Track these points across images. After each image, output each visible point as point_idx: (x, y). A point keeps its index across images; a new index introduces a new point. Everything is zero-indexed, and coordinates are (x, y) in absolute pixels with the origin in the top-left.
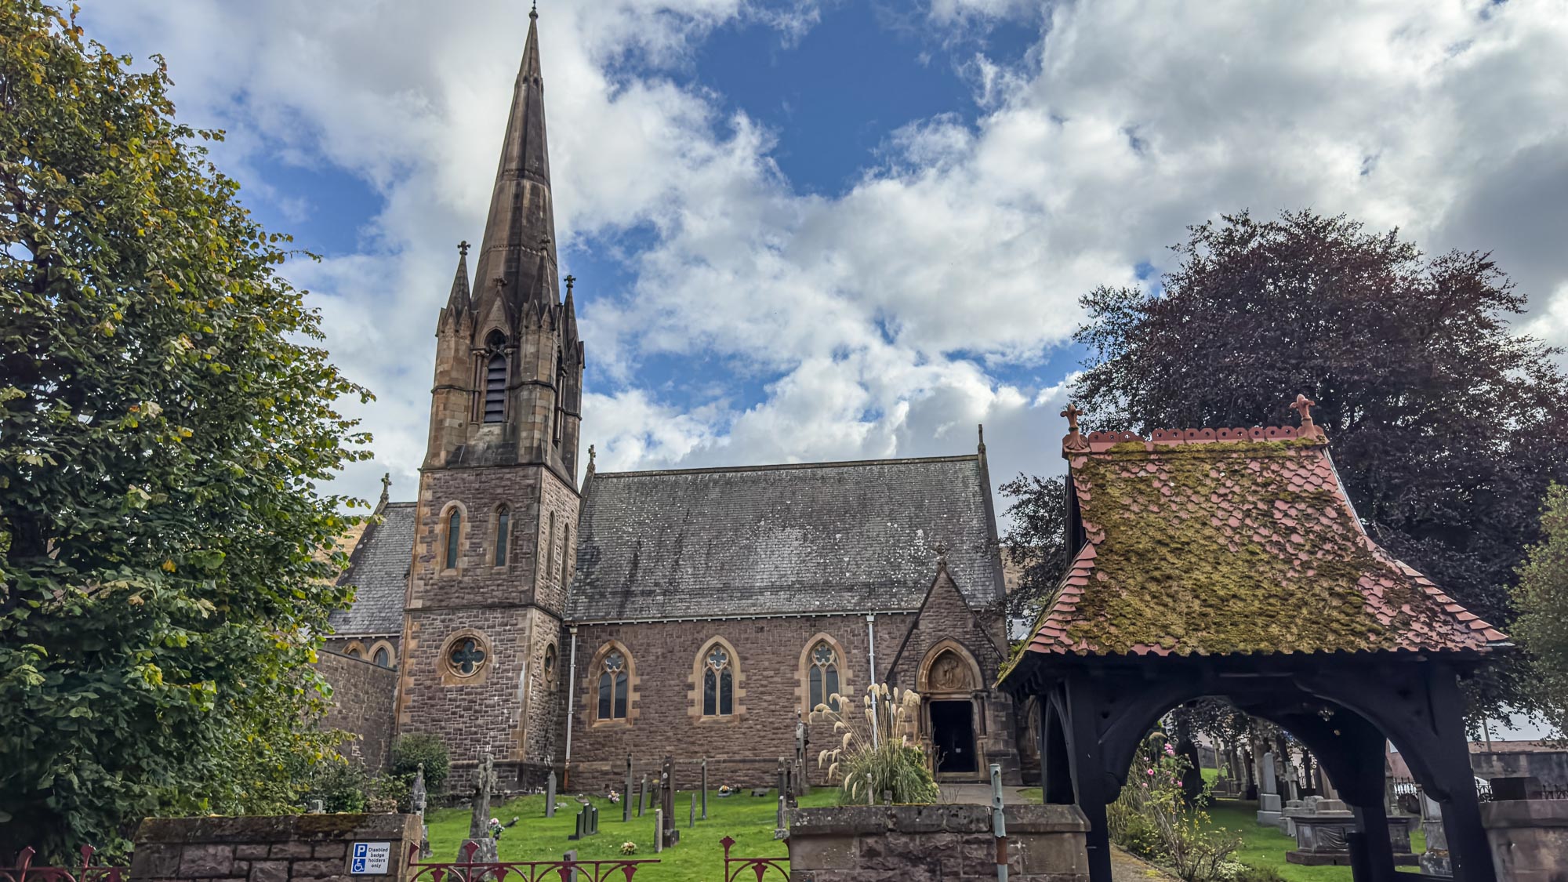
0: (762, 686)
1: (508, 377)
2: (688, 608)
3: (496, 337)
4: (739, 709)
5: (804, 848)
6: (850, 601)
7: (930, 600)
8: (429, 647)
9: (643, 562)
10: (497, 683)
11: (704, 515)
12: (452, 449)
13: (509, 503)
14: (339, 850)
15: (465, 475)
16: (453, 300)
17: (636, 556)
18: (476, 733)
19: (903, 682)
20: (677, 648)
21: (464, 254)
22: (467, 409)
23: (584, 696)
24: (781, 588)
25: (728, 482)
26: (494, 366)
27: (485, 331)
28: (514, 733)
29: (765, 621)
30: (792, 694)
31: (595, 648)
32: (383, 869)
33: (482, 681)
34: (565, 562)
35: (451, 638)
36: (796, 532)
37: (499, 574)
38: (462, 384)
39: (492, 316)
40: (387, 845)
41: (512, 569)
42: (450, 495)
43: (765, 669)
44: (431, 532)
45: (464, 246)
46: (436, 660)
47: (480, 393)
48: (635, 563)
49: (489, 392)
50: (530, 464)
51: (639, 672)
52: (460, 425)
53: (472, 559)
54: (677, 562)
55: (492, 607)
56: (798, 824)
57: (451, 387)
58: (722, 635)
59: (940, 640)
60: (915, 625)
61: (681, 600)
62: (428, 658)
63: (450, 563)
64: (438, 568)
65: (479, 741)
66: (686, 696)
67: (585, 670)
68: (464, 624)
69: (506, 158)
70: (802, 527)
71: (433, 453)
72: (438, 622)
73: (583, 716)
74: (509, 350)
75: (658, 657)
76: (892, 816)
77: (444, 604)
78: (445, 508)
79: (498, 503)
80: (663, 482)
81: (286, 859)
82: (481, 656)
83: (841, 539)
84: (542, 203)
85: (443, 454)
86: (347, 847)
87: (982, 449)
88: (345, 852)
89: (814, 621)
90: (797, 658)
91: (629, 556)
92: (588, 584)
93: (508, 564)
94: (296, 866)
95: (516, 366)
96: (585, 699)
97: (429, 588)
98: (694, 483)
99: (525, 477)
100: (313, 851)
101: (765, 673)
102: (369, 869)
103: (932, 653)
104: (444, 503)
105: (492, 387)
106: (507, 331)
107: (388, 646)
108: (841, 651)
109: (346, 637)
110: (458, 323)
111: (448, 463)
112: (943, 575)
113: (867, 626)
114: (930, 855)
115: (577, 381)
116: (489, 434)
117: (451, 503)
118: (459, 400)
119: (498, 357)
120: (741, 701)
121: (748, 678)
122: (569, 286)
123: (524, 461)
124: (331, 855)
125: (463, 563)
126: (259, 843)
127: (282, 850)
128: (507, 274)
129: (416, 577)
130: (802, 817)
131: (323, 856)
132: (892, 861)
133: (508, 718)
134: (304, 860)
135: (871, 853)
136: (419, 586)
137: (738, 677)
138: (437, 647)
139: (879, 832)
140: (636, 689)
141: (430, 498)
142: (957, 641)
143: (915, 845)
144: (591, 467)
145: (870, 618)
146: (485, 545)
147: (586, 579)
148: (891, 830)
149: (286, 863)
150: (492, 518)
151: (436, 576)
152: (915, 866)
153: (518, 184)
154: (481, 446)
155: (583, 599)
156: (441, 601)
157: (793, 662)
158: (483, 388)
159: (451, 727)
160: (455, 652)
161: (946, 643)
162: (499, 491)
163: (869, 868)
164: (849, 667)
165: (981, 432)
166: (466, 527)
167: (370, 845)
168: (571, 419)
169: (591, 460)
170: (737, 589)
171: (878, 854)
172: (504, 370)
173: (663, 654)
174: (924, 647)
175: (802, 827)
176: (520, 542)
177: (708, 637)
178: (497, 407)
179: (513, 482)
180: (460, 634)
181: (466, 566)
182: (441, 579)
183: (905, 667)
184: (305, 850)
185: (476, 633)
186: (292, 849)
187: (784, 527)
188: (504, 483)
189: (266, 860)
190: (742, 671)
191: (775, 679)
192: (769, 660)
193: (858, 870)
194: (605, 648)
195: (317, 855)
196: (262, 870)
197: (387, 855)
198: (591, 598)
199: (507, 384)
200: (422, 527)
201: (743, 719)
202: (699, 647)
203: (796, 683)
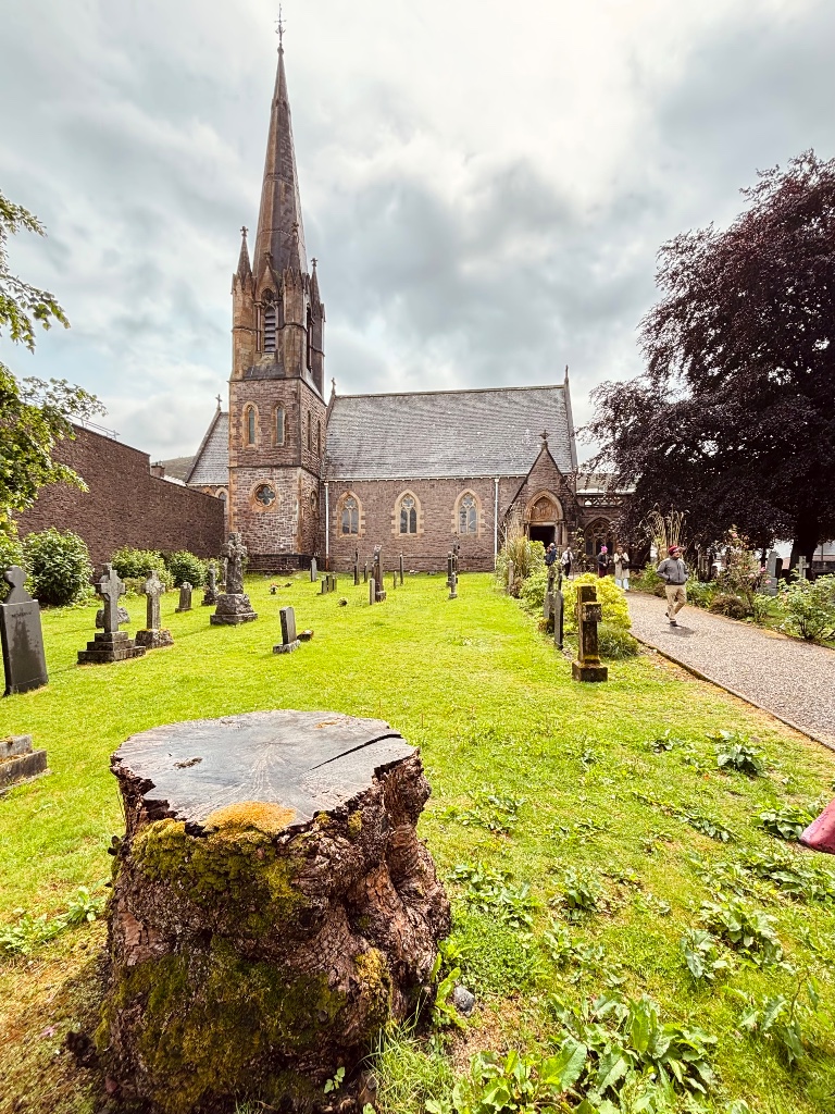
0: (433, 518)
1: (276, 322)
3: (268, 295)
4: (420, 531)
6: (485, 470)
7: (536, 467)
8: (244, 489)
10: (283, 511)
12: (246, 368)
13: (282, 405)
15: (255, 385)
16: (240, 268)
18: (274, 538)
20: (385, 496)
21: (244, 235)
22: (253, 342)
23: (334, 522)
26: (267, 315)
27: (261, 289)
28: (293, 539)
29: (435, 482)
30: (449, 522)
31: (339, 495)
33: (275, 509)
34: (319, 444)
35: (255, 485)
37: (279, 448)
38: (248, 326)
39: (265, 280)
41: (287, 445)
42: (247, 398)
44: (238, 421)
45: (245, 230)
46: (248, 497)
47: (260, 332)
49: (266, 332)
50: (293, 378)
51: (365, 509)
52: (250, 353)
53: (262, 438)
55: (277, 467)
57: (243, 327)
58: (411, 489)
59: (540, 491)
60: (526, 482)
61: (387, 469)
62: (243, 495)
63: (251, 440)
64: (244, 443)
65: (276, 542)
66: (390, 523)
67: (334, 507)
68: (262, 476)
69: (269, 165)
71: (235, 371)
72: (247, 476)
73: (335, 531)
74: (276, 303)
75: (374, 501)
78: (245, 407)
79: (275, 404)
82: (273, 495)
84: (292, 198)
85: (241, 372)
87: (567, 381)
89: (464, 481)
90: (453, 502)
93: (284, 442)
95: (281, 314)
97: (240, 455)
99: (290, 386)
101: (435, 511)
103: (534, 498)
104: (244, 403)
105: (267, 329)
106: (274, 289)
107: (225, 490)
108: (478, 499)
109: (203, 485)
110: (243, 284)
111: (244, 377)
112: (545, 452)
113: (495, 485)
115: (321, 329)
116: (267, 360)
117: (248, 403)
118: (249, 337)
119: (270, 309)
120: (421, 526)
121: (425, 513)
122: (314, 265)
123: (289, 376)
128: (272, 249)
129: (232, 448)
133: (290, 530)
136: (234, 454)
137: (419, 513)
138: (248, 490)
140: (363, 518)
141: (236, 400)
142: (550, 491)
144: (333, 392)
145: (496, 480)
146: (270, 430)
147: (332, 455)
150: (273, 414)
151: (243, 448)
153: (277, 183)
154: (264, 366)
155: (331, 467)
156: (248, 462)
157: (451, 505)
158: (262, 329)
159: (258, 534)
160: (259, 493)
161: (543, 492)
162: (276, 395)
164: (483, 509)
166: (258, 418)
168: (318, 355)
169: (333, 387)
172: (274, 317)
173: (377, 499)
174: (530, 495)
176: (290, 428)
177: (403, 491)
178: (272, 342)
179: (283, 390)
180: (261, 482)
181: (259, 442)
182: (246, 450)
183: (518, 506)
185: (270, 482)
188: (278, 390)
190: (422, 510)
191: (440, 515)
192: (437, 503)
194: (345, 495)
198: (336, 467)
199: (277, 326)
200: (233, 418)
201: (422, 536)
202: (397, 496)
203: (453, 517)
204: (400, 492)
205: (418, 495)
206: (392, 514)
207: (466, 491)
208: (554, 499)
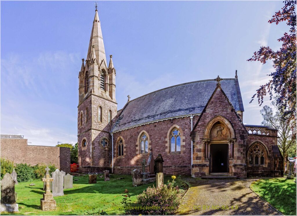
2: (137, 124)
6: (185, 113)
7: (212, 100)
19: (198, 135)
20: (133, 135)
24: (164, 113)
29: (157, 123)
31: (117, 139)
36: (173, 99)
51: (126, 143)
59: (216, 116)
66: (136, 148)
75: (129, 139)
83: (187, 98)
87: (236, 77)
89: (172, 121)
90: (166, 134)
92: (118, 124)
101: (156, 140)
103: (211, 122)
108: (181, 131)
113: (191, 120)
140: (125, 148)
145: (192, 117)
161: (218, 118)
170: (151, 116)
174: (208, 120)
183: (199, 129)
190: (150, 140)
191: (159, 142)
192: (158, 136)
198: (117, 127)
202: (139, 134)
203: (166, 142)
204: (140, 132)
205: (148, 132)
206: (137, 144)
207: (174, 126)
208: (227, 122)
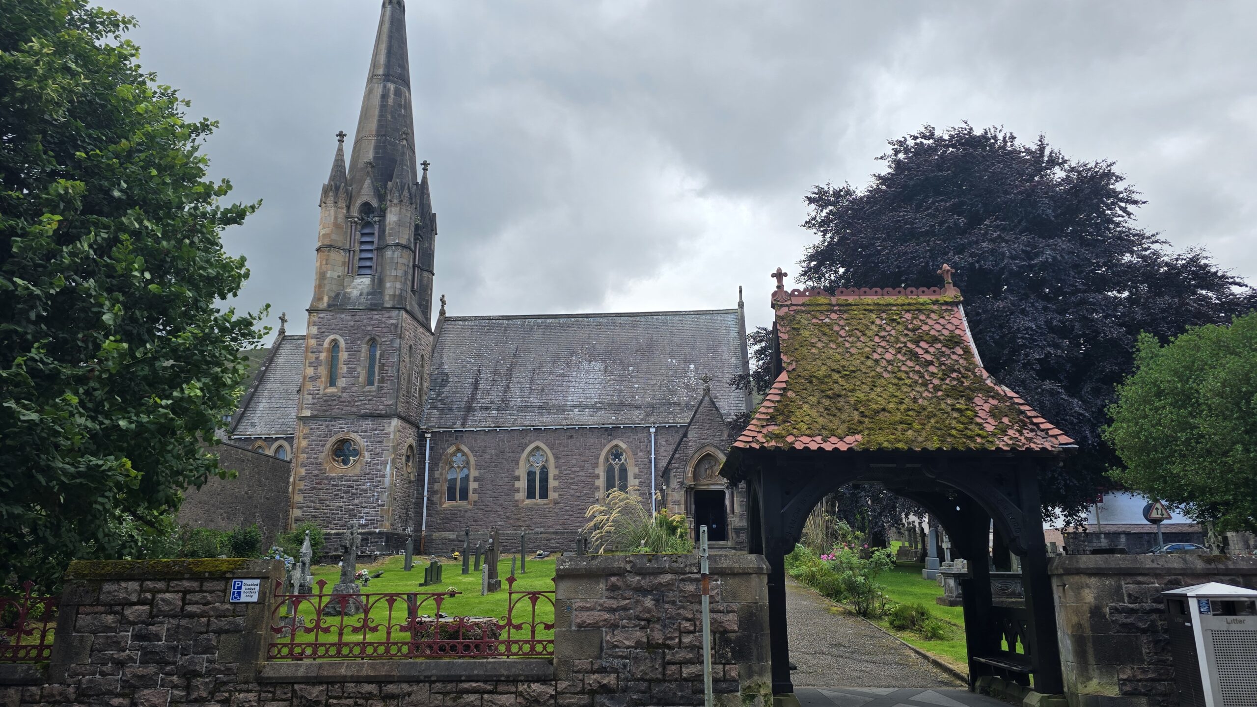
0: (571, 478)
1: (376, 240)
2: (516, 420)
3: (367, 208)
4: (553, 495)
5: (565, 585)
6: (637, 416)
7: (697, 416)
8: (317, 445)
9: (482, 386)
10: (369, 474)
11: (529, 351)
12: (333, 295)
13: (377, 338)
14: (221, 585)
15: (343, 316)
16: (332, 178)
17: (476, 381)
18: (353, 510)
19: (675, 476)
20: (507, 450)
21: (341, 141)
22: (344, 264)
23: (436, 484)
24: (587, 406)
25: (548, 326)
26: (366, 231)
27: (358, 203)
28: (382, 510)
29: (574, 431)
30: (593, 484)
31: (445, 449)
32: (255, 598)
33: (357, 470)
34: (421, 384)
35: (333, 439)
36: (599, 365)
37: (370, 391)
38: (340, 244)
39: (363, 192)
40: (257, 581)
41: (380, 388)
42: (331, 331)
43: (574, 466)
44: (317, 358)
45: (341, 135)
46: (322, 456)
47: (354, 252)
48: (476, 386)
49: (361, 251)
50: (394, 308)
51: (478, 467)
52: (339, 276)
53: (348, 380)
54: (508, 386)
55: (365, 417)
56: (562, 567)
57: (330, 247)
58: (542, 441)
59: (703, 446)
60: (685, 435)
61: (511, 415)
62: (315, 453)
63: (332, 382)
64: (322, 387)
65: (355, 516)
66: (513, 485)
67: (437, 465)
68: (343, 428)
69: (374, 65)
70: (603, 361)
71: (318, 298)
72: (323, 427)
73: (435, 499)
74: (377, 219)
75: (492, 456)
76: (630, 562)
77: (328, 413)
78: (327, 341)
79: (368, 337)
80: (498, 325)
81: (180, 591)
82: (356, 453)
83: (633, 370)
84: (403, 102)
85: (326, 299)
86: (227, 583)
87: (741, 305)
88: (226, 586)
89: (611, 431)
90: (597, 458)
91: (471, 380)
92: (439, 401)
93: (376, 384)
94: (188, 597)
95: (382, 231)
96: (437, 486)
97: (315, 401)
98: (522, 325)
99: (390, 318)
100: (201, 586)
101: (573, 469)
102: (244, 599)
103: (697, 455)
104: (327, 336)
105: (364, 247)
106: (375, 203)
107: (286, 444)
108: (630, 453)
109: (253, 437)
110: (336, 195)
111: (329, 305)
112: (707, 398)
113: (650, 435)
114: (656, 589)
115: (430, 244)
116: (361, 284)
117: (332, 337)
118: (338, 257)
119: (368, 224)
120: (555, 489)
121: (561, 472)
122: (425, 170)
123: (388, 306)
124: (216, 588)
125: (342, 382)
126: (160, 580)
127: (177, 585)
128: (374, 158)
129: (306, 393)
130: (565, 562)
131: (209, 589)
132: (628, 593)
133: (378, 499)
134: (195, 592)
135: (613, 588)
136: (308, 400)
137: (552, 472)
138: (323, 446)
139: (620, 573)
140: (476, 480)
141: (316, 332)
142: (715, 447)
143: (645, 583)
144: (442, 312)
145: (653, 430)
146: (359, 369)
147: (437, 397)
148: (628, 571)
149: (180, 594)
150: (364, 350)
151: (321, 392)
152: (644, 596)
153: (385, 87)
154: (355, 293)
155: (435, 412)
156: (325, 411)
157: (594, 461)
158: (357, 248)
159: (334, 505)
160: (337, 449)
161: (707, 448)
162: (369, 328)
163: (611, 598)
164: (636, 465)
165: (741, 292)
166: (344, 356)
167: (244, 581)
168: (426, 274)
169: (443, 306)
170: (554, 406)
171: (619, 588)
172: (373, 234)
173: (496, 454)
174: (691, 451)
175: (564, 570)
176: (386, 368)
177: (531, 442)
178: (368, 264)
179: (381, 322)
180: (340, 436)
181: (344, 385)
182: (325, 395)
183: (677, 465)
184: (195, 585)
185: (353, 436)
186: (186, 584)
187: (590, 362)
188: (373, 322)
189: (167, 591)
190: (556, 467)
191: (580, 474)
192: (576, 459)
193: (604, 599)
194: (452, 449)
195: (204, 588)
196: (163, 600)
197: (257, 588)
198: (442, 411)
199: (375, 246)
200: (310, 355)
201: (556, 503)
202: (523, 449)
203: (596, 477)
204: (527, 445)
208: (721, 455)
